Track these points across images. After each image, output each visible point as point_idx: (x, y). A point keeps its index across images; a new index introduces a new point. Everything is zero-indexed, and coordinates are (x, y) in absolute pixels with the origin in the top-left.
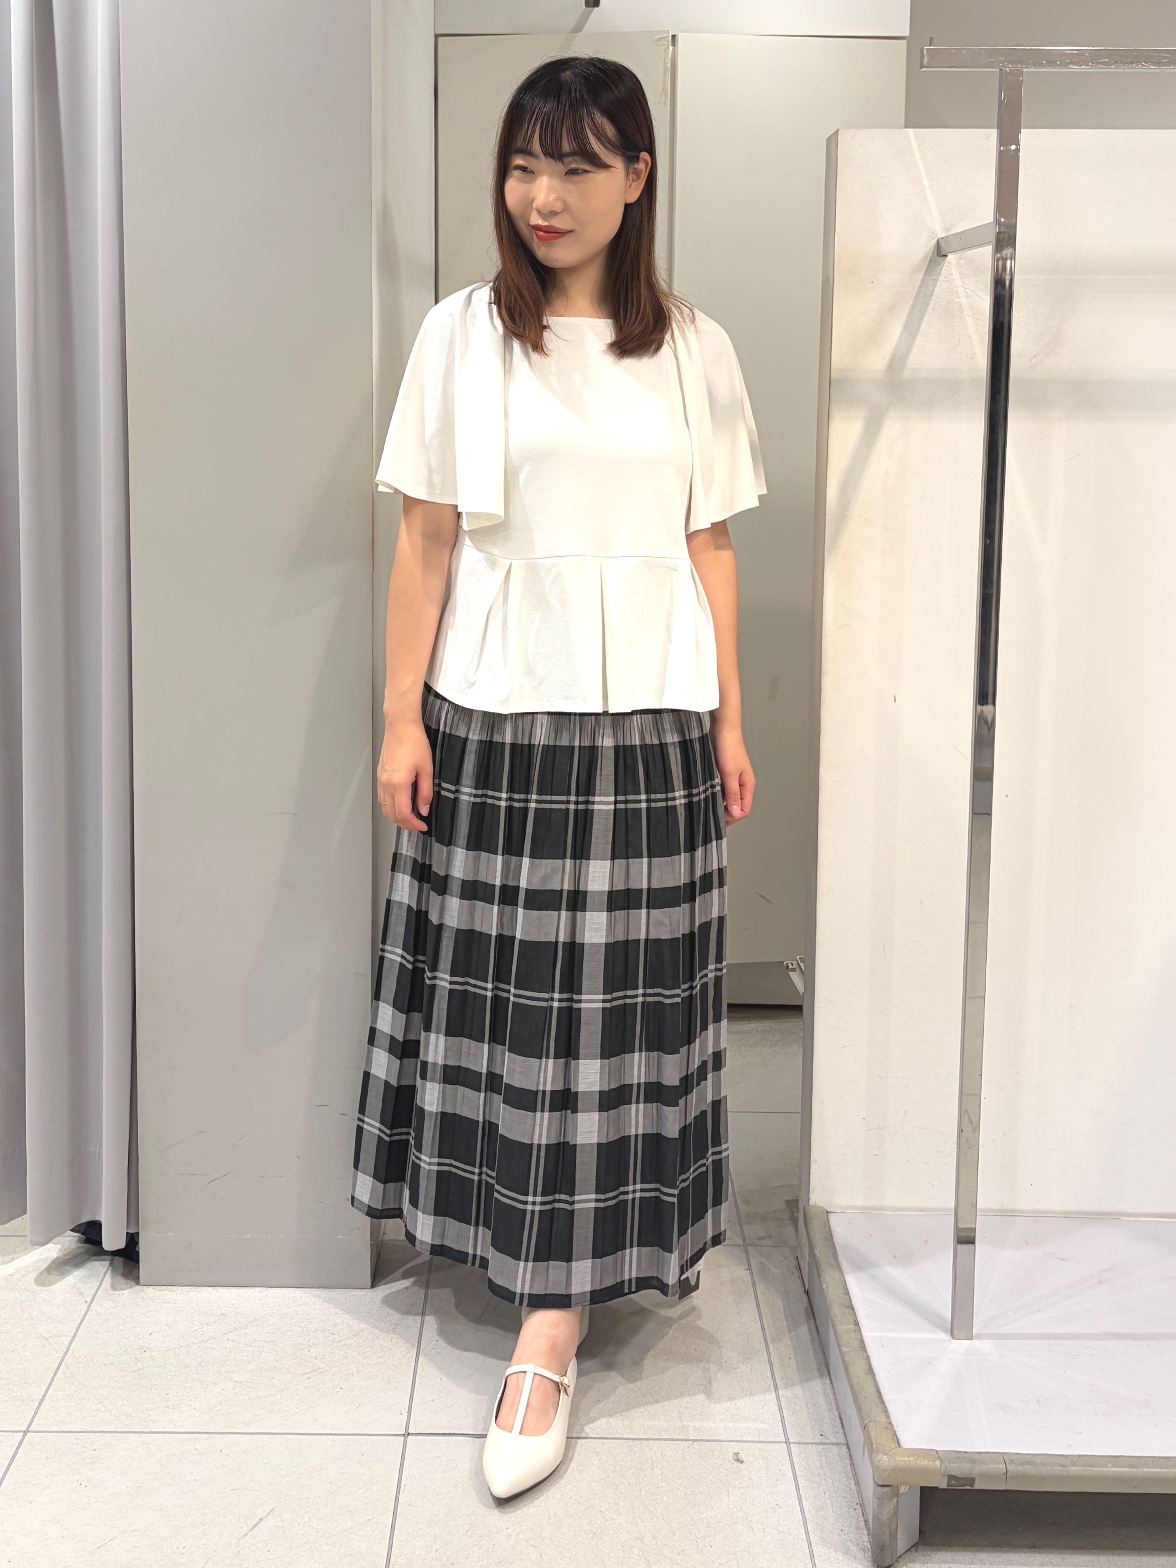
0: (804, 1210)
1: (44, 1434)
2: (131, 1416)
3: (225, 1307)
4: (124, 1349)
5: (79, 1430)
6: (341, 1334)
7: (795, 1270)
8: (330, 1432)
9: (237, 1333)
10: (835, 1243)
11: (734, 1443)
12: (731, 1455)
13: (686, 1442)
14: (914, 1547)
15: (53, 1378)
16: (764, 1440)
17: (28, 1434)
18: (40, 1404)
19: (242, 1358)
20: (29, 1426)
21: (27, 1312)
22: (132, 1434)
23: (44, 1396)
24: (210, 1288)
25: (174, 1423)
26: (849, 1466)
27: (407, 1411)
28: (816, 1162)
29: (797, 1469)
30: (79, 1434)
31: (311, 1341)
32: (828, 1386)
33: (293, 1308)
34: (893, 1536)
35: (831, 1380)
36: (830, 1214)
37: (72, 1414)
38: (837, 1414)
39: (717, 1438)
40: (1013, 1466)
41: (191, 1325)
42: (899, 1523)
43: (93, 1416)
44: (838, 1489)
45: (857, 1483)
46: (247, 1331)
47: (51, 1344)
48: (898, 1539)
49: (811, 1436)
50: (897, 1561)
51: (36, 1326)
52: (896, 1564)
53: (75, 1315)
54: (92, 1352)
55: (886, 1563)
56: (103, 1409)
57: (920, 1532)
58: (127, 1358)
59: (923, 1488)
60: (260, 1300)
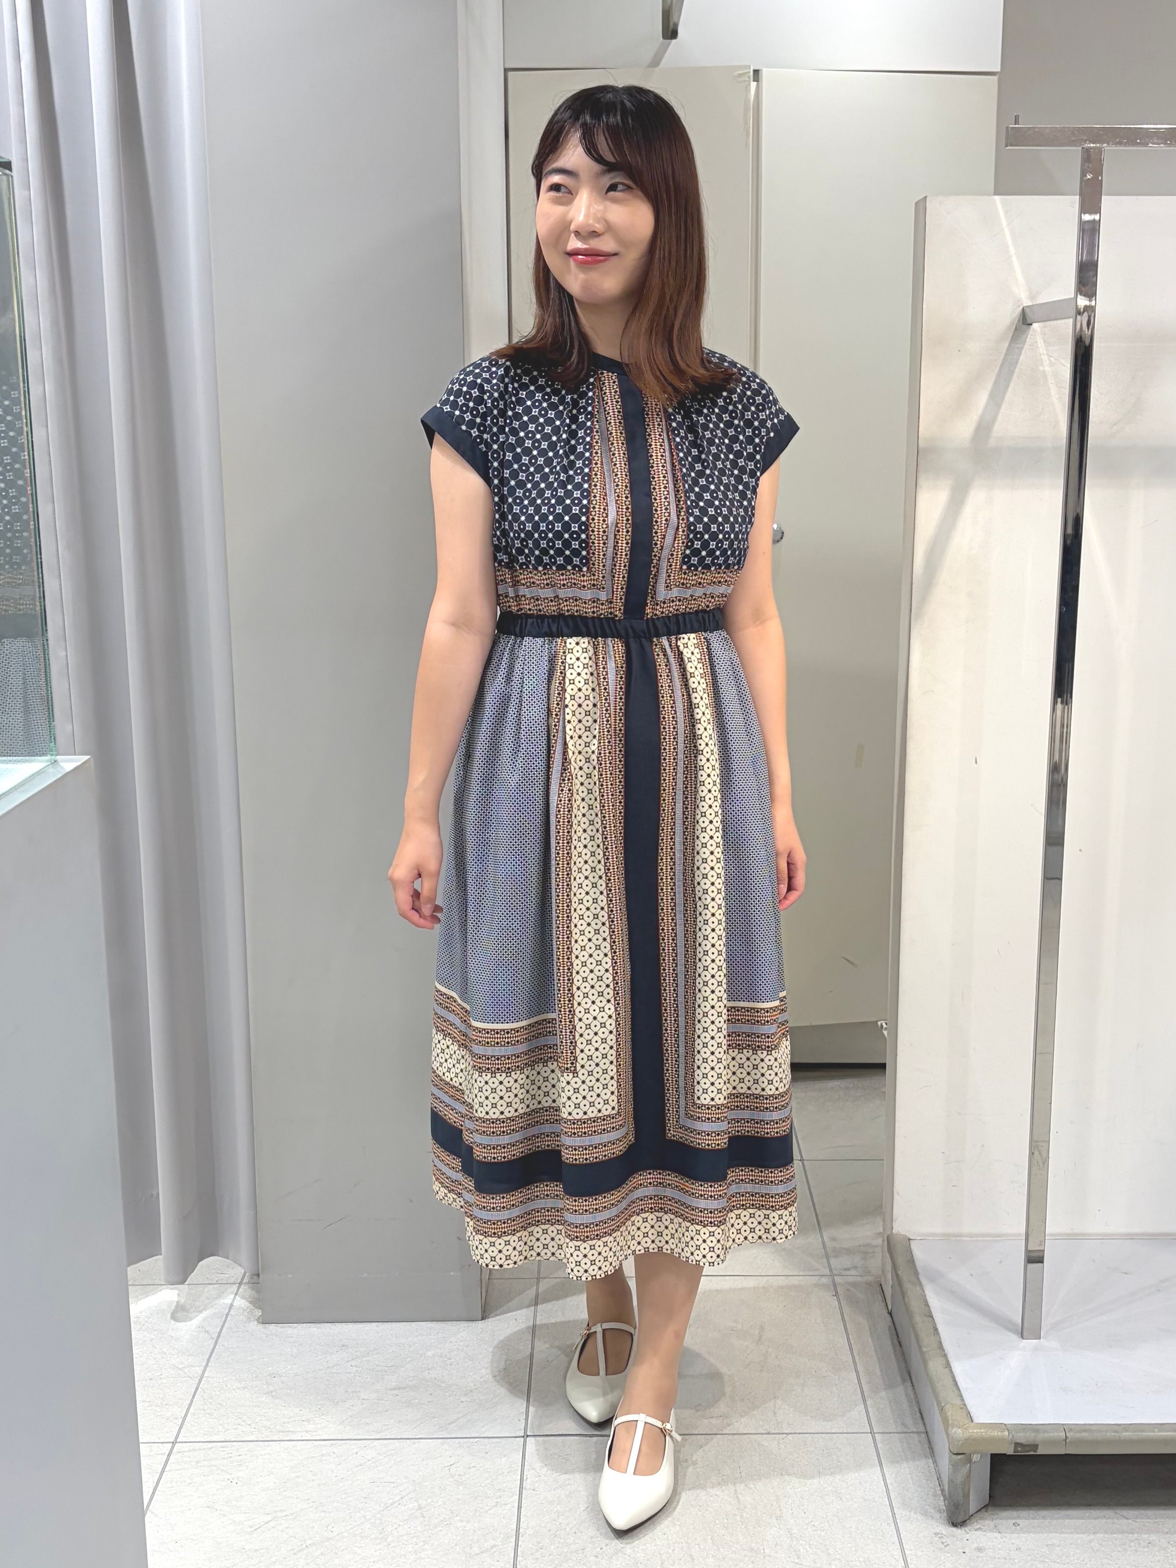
0: (888, 1237)
1: (191, 1444)
2: (269, 1428)
3: (346, 1339)
4: (255, 1375)
7: (880, 1297)
9: (360, 1360)
10: (916, 1264)
11: (823, 1435)
13: (782, 1435)
14: (985, 1507)
15: (192, 1400)
17: (176, 1444)
18: (183, 1422)
20: (177, 1437)
22: (271, 1443)
24: (329, 1324)
25: (310, 1432)
26: (928, 1449)
27: (524, 1417)
28: (898, 1194)
29: (880, 1452)
30: (224, 1443)
31: (430, 1365)
32: (910, 1388)
34: (966, 1496)
35: (912, 1383)
36: (911, 1241)
37: (214, 1428)
38: (917, 1409)
39: (809, 1431)
40: (1072, 1434)
41: (315, 1355)
42: (972, 1486)
45: (935, 1462)
46: (368, 1358)
47: (185, 1374)
48: (971, 1498)
49: (894, 1426)
50: (969, 1519)
52: (968, 1521)
53: (206, 1350)
54: (225, 1379)
55: (960, 1520)
56: (243, 1423)
57: (990, 1497)
58: (258, 1382)
59: (992, 1455)
60: (378, 1332)
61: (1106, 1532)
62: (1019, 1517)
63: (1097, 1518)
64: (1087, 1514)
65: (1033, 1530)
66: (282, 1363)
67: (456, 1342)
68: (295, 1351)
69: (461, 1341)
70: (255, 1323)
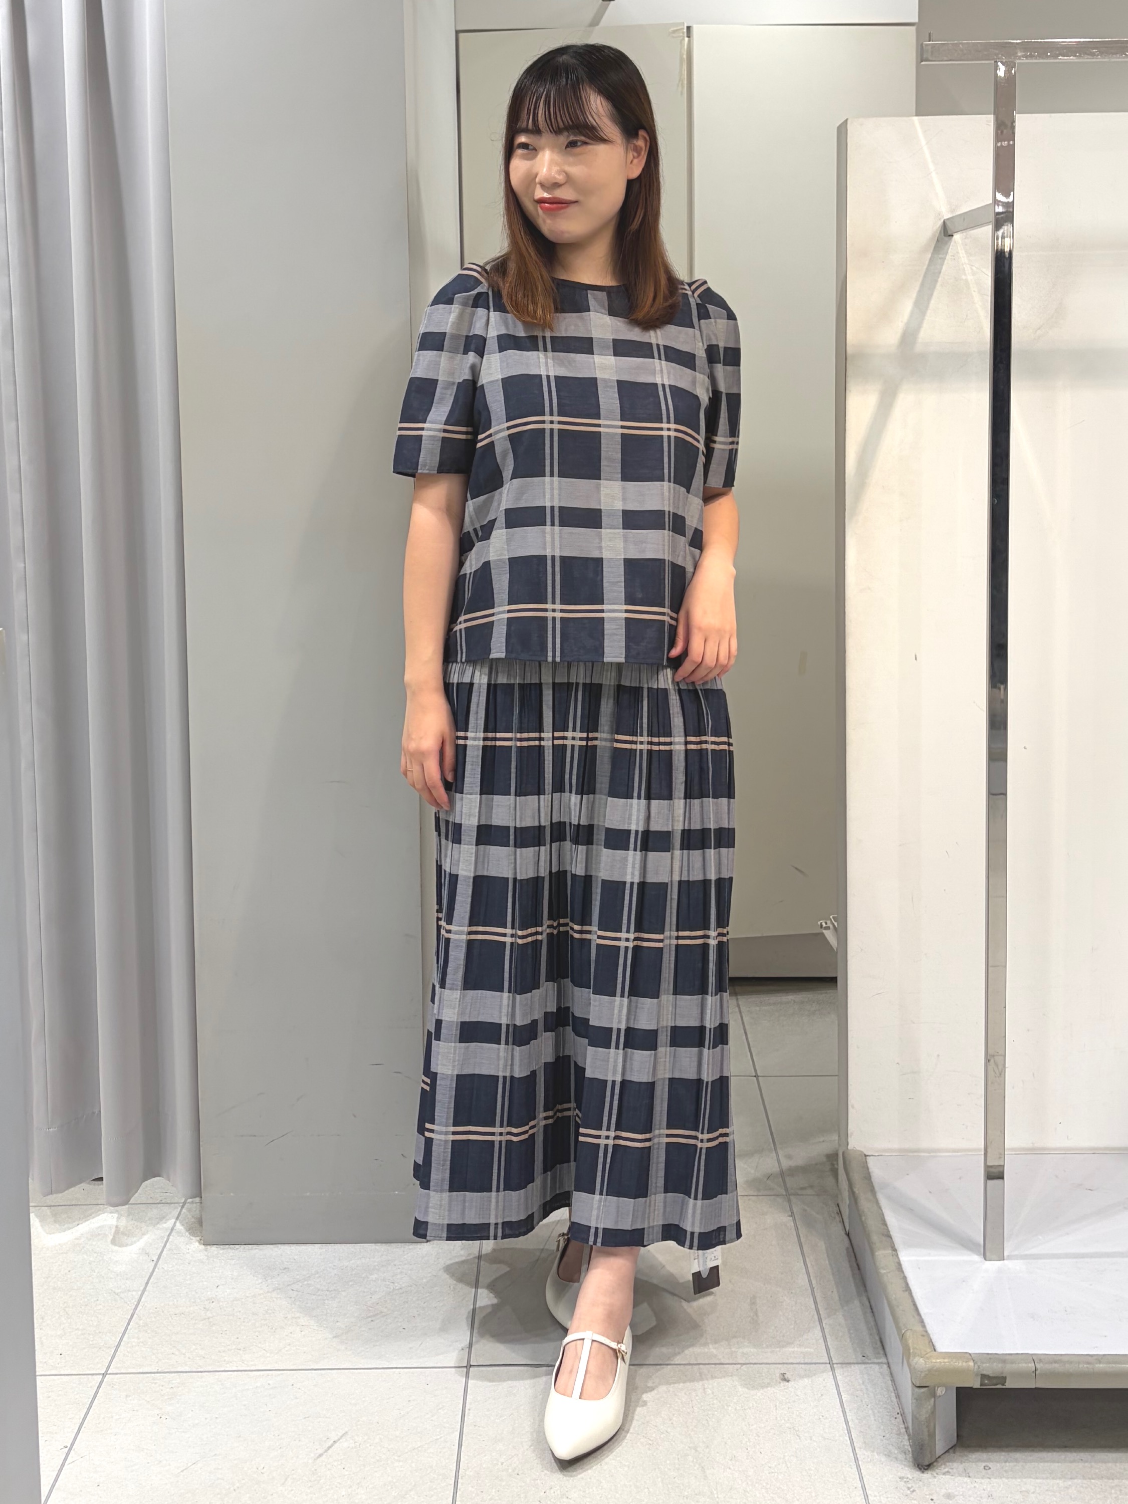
0: (841, 1155)
1: (122, 1375)
2: (204, 1358)
3: (287, 1262)
4: (193, 1300)
5: (156, 1371)
6: (400, 1282)
7: (837, 1217)
8: (395, 1366)
9: (300, 1284)
10: (872, 1184)
11: (779, 1366)
12: (778, 1375)
13: (735, 1366)
14: (953, 1448)
15: (127, 1327)
16: (809, 1361)
17: (107, 1376)
18: (116, 1350)
19: (307, 1305)
20: (108, 1369)
21: (96, 1271)
22: (206, 1373)
23: (120, 1343)
24: (271, 1246)
25: (245, 1362)
26: (890, 1382)
27: (467, 1346)
28: (851, 1109)
29: (840, 1386)
30: (156, 1374)
31: (372, 1289)
33: (352, 1261)
34: (932, 1438)
35: (871, 1309)
36: (867, 1158)
37: (148, 1358)
38: (877, 1338)
39: (765, 1361)
40: (1042, 1365)
41: (256, 1278)
42: (937, 1423)
43: (168, 1359)
44: (879, 1401)
45: (898, 1397)
46: (309, 1282)
47: (122, 1298)
48: (937, 1438)
49: (854, 1357)
50: (936, 1460)
51: (106, 1283)
52: (935, 1464)
53: (142, 1274)
54: (162, 1304)
55: (927, 1463)
56: (177, 1353)
57: (958, 1436)
58: (196, 1308)
59: (959, 1390)
60: (321, 1255)
61: (1084, 1478)
62: (989, 1460)
63: (1071, 1462)
64: (1063, 1457)
65: (1005, 1475)
66: (220, 1287)
67: (400, 1265)
68: (235, 1274)
69: (405, 1264)
70: (197, 1244)
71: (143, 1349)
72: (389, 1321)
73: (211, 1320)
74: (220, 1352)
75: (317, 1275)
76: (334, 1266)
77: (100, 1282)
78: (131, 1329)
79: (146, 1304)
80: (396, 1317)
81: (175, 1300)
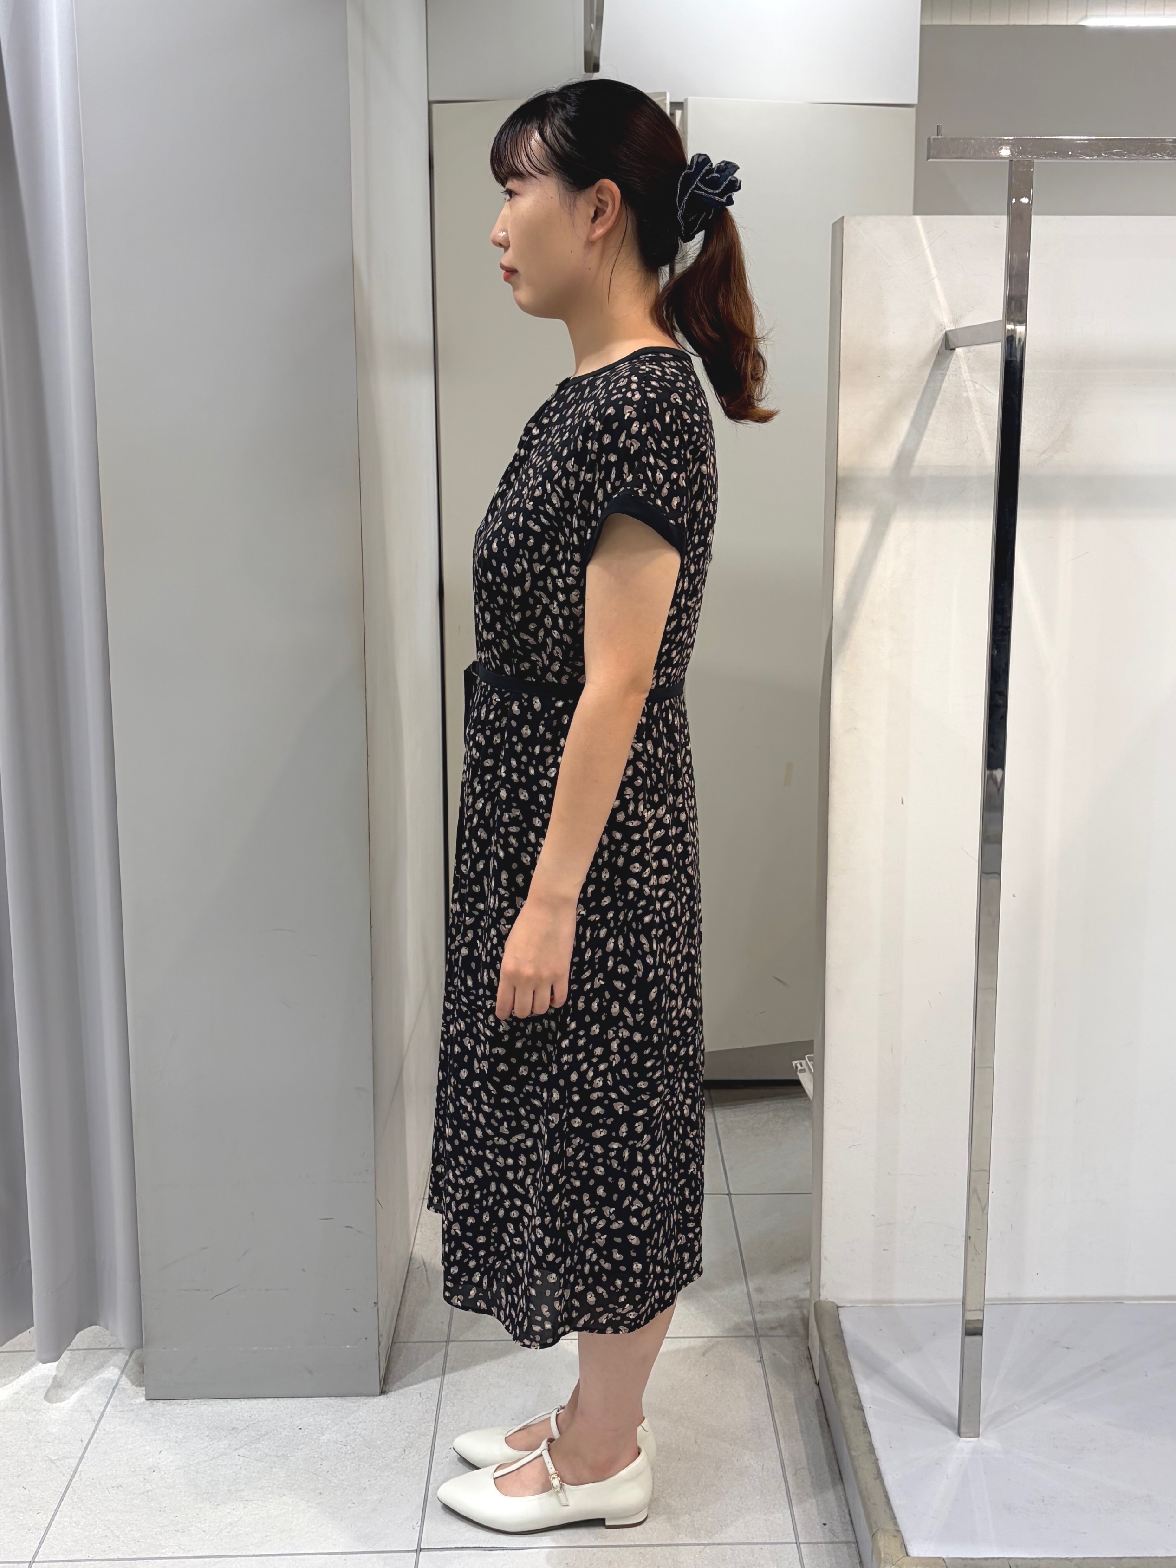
0: (814, 1298)
2: (141, 1542)
3: (237, 1420)
4: (133, 1469)
5: (86, 1558)
6: (353, 1445)
7: (809, 1365)
8: (341, 1551)
9: (248, 1448)
10: (845, 1341)
11: (744, 1547)
12: (742, 1559)
15: (59, 1505)
16: (776, 1542)
18: (46, 1533)
19: (254, 1475)
20: (35, 1556)
21: (34, 1434)
22: (140, 1561)
23: (50, 1524)
24: (221, 1401)
25: (183, 1547)
26: (858, 1563)
27: (419, 1524)
31: (323, 1454)
33: (305, 1419)
36: (839, 1309)
37: (79, 1542)
38: (847, 1515)
39: (729, 1541)
41: (201, 1442)
43: (100, 1543)
46: (258, 1445)
47: (58, 1467)
49: (821, 1536)
51: (43, 1447)
53: (83, 1435)
54: (100, 1475)
56: (110, 1535)
58: (136, 1479)
60: (272, 1411)
66: (164, 1452)
67: (354, 1423)
68: (180, 1436)
69: (360, 1422)
70: (143, 1399)
71: (76, 1531)
72: (339, 1493)
73: (150, 1494)
74: (156, 1534)
75: (266, 1437)
76: (286, 1425)
77: (36, 1447)
78: (64, 1505)
79: (82, 1475)
80: (346, 1489)
81: (114, 1470)
